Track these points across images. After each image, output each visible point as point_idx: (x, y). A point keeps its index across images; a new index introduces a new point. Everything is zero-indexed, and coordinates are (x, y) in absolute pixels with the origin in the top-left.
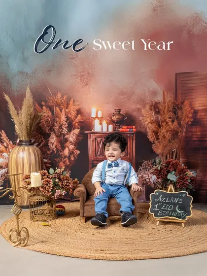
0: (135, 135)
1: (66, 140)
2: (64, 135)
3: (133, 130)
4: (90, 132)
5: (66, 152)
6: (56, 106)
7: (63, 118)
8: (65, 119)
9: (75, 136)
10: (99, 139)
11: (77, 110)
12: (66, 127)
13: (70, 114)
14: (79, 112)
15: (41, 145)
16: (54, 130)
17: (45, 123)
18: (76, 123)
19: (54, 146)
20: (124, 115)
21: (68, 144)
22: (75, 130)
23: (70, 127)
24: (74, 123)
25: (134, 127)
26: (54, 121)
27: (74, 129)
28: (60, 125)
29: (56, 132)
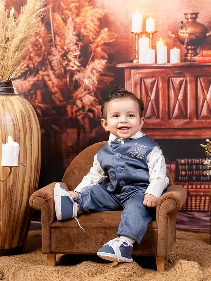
1: (77, 85)
2: (72, 74)
4: (130, 64)
6: (54, 11)
7: (70, 37)
8: (74, 39)
9: (96, 74)
11: (100, 19)
12: (75, 57)
13: (85, 27)
14: (104, 22)
16: (50, 63)
17: (31, 50)
18: (97, 47)
20: (206, 24)
21: (80, 92)
22: (97, 62)
23: (86, 57)
24: (93, 46)
26: (50, 43)
27: (93, 60)
28: (63, 52)
29: (55, 68)
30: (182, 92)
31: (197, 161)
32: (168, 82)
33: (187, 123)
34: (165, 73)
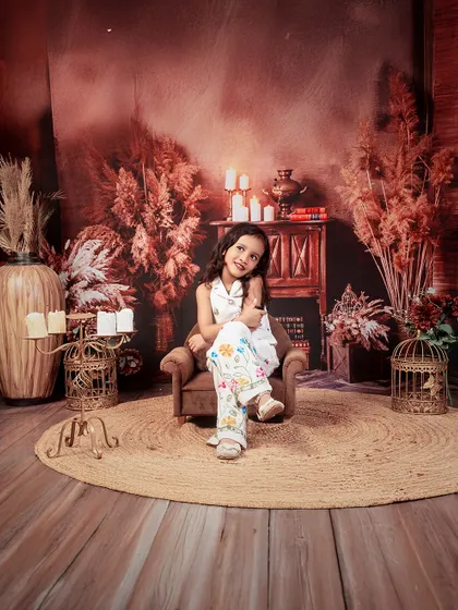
0: (324, 227)
1: (170, 243)
2: (165, 231)
3: (321, 216)
4: (223, 222)
5: (170, 268)
6: (146, 166)
7: (164, 193)
8: (168, 196)
9: (189, 232)
11: (193, 176)
12: (168, 214)
13: (178, 184)
14: (198, 179)
15: (116, 254)
16: (143, 219)
17: (123, 206)
18: (191, 204)
19: (143, 255)
20: (300, 182)
21: (173, 250)
22: (190, 219)
23: (179, 214)
24: (186, 203)
25: (322, 209)
26: (143, 199)
27: (186, 218)
28: (156, 209)
29: (148, 225)
30: (275, 250)
31: (291, 319)
33: (280, 282)
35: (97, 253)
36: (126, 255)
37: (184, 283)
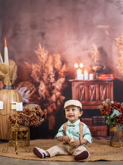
0: (112, 82)
1: (53, 88)
2: (52, 83)
3: (111, 77)
4: (74, 80)
5: (54, 98)
7: (51, 69)
8: (53, 70)
9: (61, 84)
10: (81, 87)
12: (53, 77)
15: (33, 92)
16: (43, 79)
17: (35, 74)
18: (61, 73)
19: (43, 93)
21: (54, 91)
23: (57, 77)
24: (60, 73)
25: (112, 75)
26: (43, 71)
27: (60, 78)
28: (48, 75)
29: (45, 81)
31: (100, 117)
32: (88, 87)
33: (96, 103)
34: (88, 84)
35: (25, 92)
36: (37, 93)
37: (59, 104)
